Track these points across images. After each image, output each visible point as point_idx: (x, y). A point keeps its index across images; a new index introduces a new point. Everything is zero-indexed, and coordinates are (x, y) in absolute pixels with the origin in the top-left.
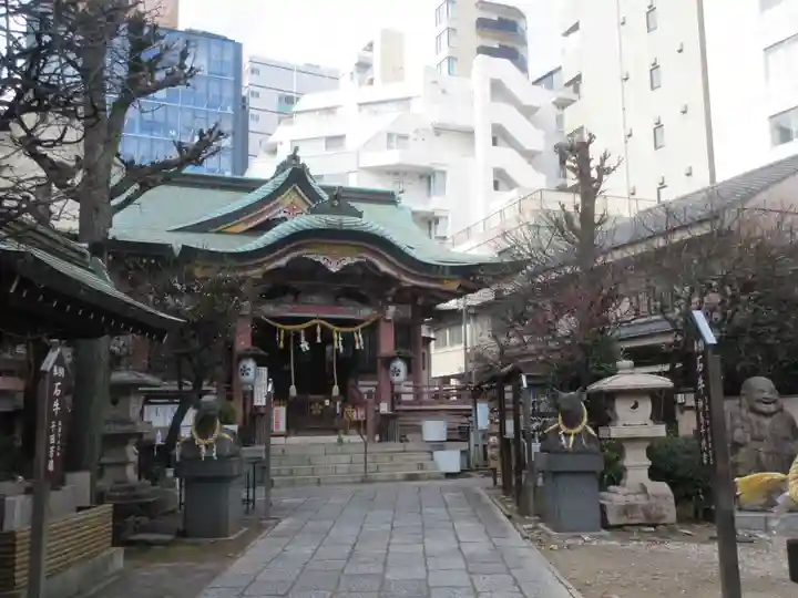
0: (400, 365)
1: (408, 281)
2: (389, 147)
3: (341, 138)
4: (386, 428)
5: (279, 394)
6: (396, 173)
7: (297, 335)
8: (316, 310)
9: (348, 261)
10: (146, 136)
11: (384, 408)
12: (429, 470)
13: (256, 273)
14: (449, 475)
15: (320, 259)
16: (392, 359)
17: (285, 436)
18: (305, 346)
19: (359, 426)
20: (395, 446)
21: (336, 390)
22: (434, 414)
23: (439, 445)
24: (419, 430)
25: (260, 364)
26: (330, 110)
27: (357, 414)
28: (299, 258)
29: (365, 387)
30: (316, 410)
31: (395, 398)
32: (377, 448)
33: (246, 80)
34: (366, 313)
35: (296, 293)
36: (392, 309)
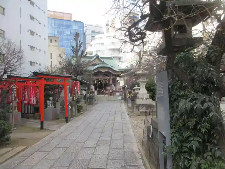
0: (113, 85)
1: (114, 73)
2: (112, 45)
3: (103, 43)
4: (111, 94)
5: (95, 89)
6: (113, 50)
7: (98, 81)
8: (101, 77)
9: (105, 71)
10: (67, 41)
11: (111, 91)
12: (117, 99)
13: (93, 73)
14: (119, 100)
15: (101, 71)
16: (112, 84)
17: (97, 95)
18: (99, 83)
19: (107, 94)
20: (112, 96)
21: (104, 89)
22: (118, 92)
23: (118, 96)
24: (116, 94)
25: (93, 85)
26: (101, 38)
27: (107, 92)
28: (98, 71)
29: (108, 88)
30: (101, 91)
31: (112, 90)
32: (110, 96)
33: (85, 28)
34: (108, 78)
35: (98, 75)
36: (112, 77)
